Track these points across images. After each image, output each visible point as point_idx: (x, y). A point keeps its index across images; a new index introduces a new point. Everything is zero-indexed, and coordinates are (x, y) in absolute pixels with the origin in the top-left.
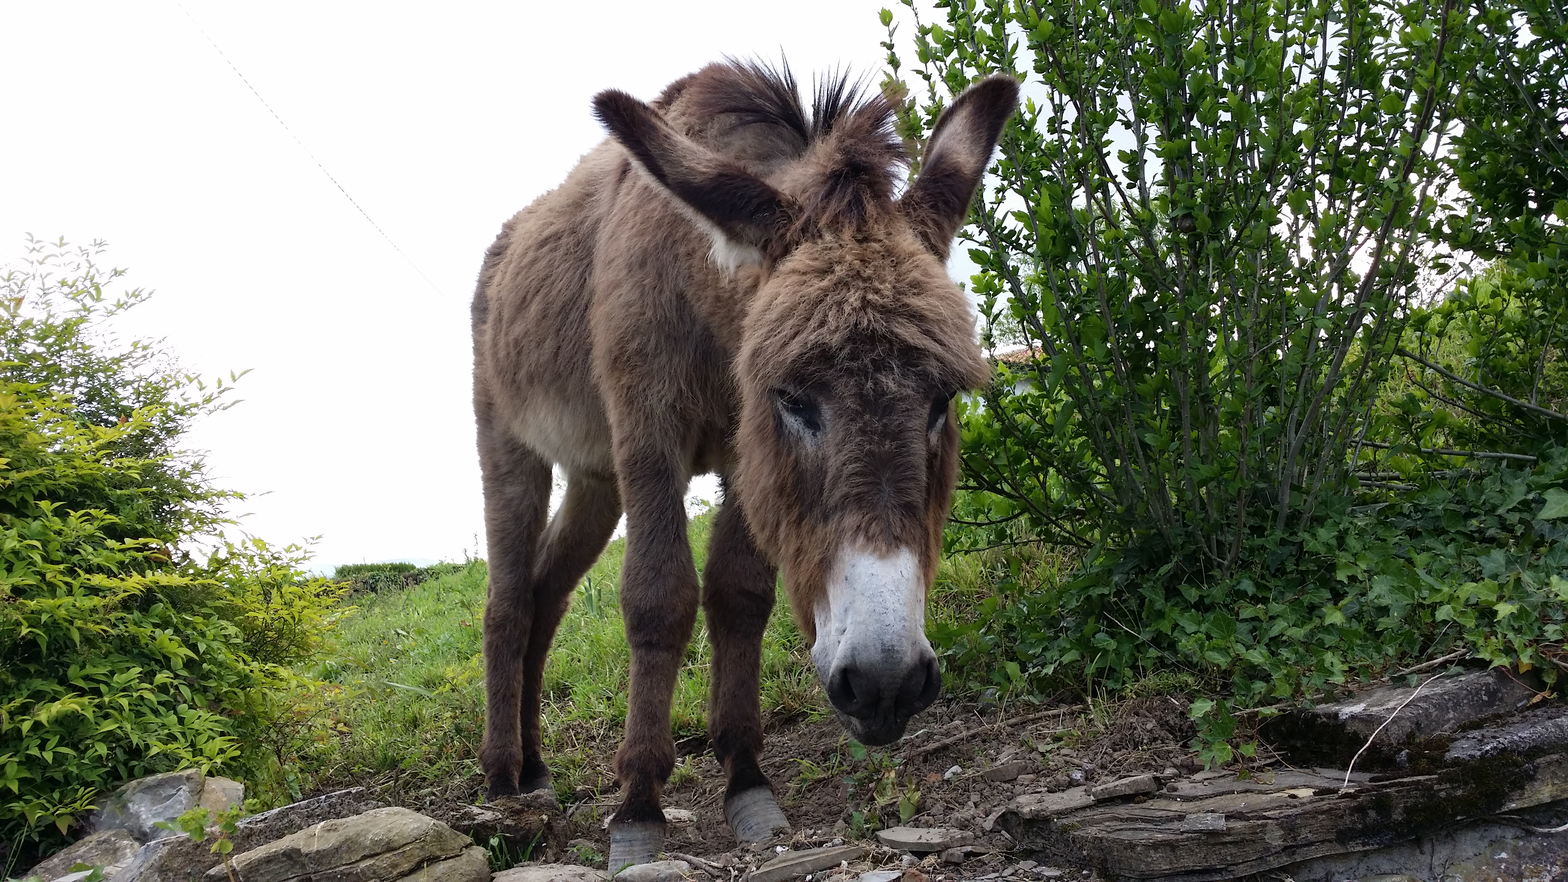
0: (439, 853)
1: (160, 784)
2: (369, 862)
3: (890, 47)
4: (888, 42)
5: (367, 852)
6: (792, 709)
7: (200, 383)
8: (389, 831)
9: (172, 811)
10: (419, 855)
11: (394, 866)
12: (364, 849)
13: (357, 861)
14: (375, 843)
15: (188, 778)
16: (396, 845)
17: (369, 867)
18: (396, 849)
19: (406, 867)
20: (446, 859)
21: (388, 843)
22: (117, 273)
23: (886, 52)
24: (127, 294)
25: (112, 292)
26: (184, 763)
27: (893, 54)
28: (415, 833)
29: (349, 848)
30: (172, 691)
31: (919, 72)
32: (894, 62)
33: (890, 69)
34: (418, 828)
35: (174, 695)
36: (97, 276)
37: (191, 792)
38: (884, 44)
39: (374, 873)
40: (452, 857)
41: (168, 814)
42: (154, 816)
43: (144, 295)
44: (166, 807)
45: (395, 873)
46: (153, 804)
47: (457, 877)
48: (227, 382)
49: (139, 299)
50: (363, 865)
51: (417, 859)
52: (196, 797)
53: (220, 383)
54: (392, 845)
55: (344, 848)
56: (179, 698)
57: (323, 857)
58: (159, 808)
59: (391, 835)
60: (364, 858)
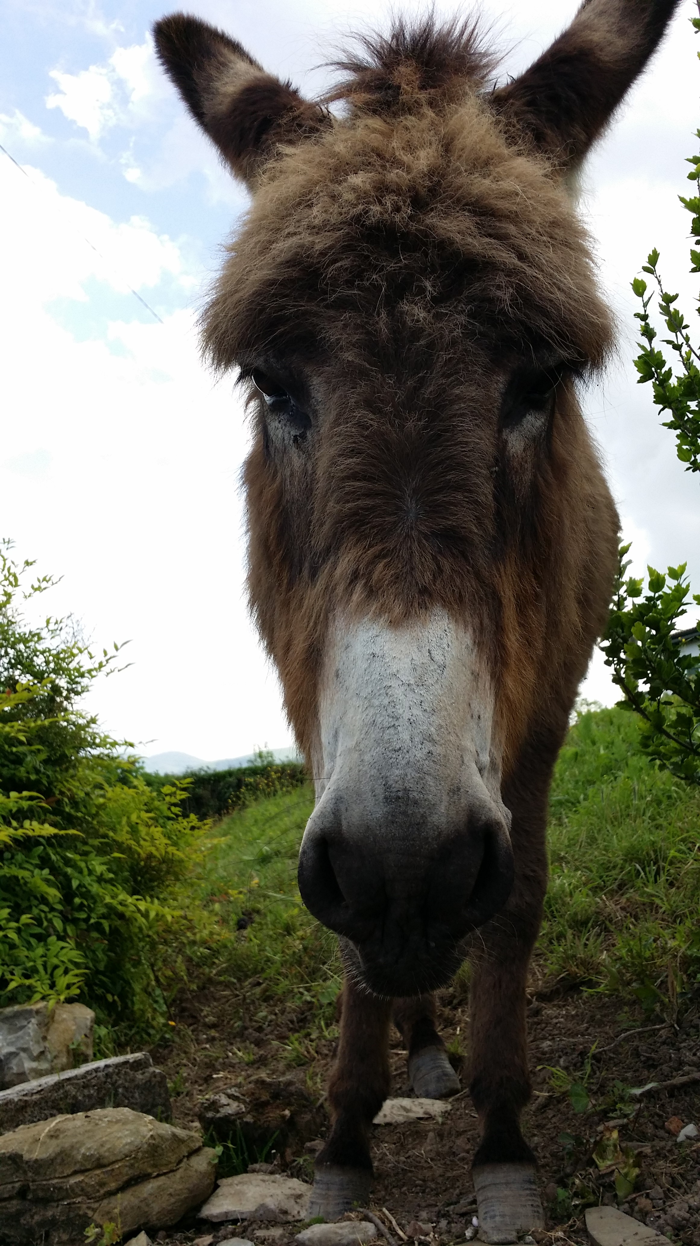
0: (150, 1171)
1: (17, 1015)
2: (79, 1178)
3: (644, 318)
4: (643, 313)
5: (77, 1167)
6: (576, 976)
7: (89, 653)
8: (102, 1146)
9: (22, 1041)
10: (127, 1173)
11: (102, 1184)
12: (75, 1163)
13: (68, 1176)
14: (86, 1158)
15: (38, 1012)
16: (105, 1161)
17: (78, 1184)
18: (105, 1166)
19: (113, 1186)
20: (158, 1176)
21: (98, 1159)
22: (27, 563)
23: (641, 323)
24: (39, 580)
25: (27, 579)
26: (37, 996)
27: (647, 324)
28: (126, 1150)
29: (63, 1160)
30: (45, 924)
31: (669, 342)
32: (649, 333)
33: (644, 341)
34: (129, 1144)
35: (47, 927)
36: (13, 567)
37: (39, 1024)
38: (637, 315)
39: (82, 1190)
40: (165, 1174)
41: (19, 1045)
42: (8, 1045)
43: (54, 579)
44: (18, 1037)
45: (102, 1192)
46: (10, 1033)
47: (166, 1197)
48: (111, 652)
49: (50, 582)
50: (73, 1181)
51: (125, 1178)
52: (43, 1029)
53: (105, 653)
54: (102, 1161)
55: (59, 1161)
56: (51, 930)
57: (40, 1166)
58: (12, 1037)
59: (102, 1150)
60: (75, 1173)
